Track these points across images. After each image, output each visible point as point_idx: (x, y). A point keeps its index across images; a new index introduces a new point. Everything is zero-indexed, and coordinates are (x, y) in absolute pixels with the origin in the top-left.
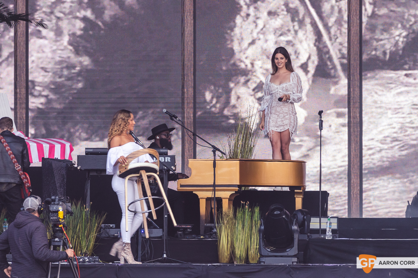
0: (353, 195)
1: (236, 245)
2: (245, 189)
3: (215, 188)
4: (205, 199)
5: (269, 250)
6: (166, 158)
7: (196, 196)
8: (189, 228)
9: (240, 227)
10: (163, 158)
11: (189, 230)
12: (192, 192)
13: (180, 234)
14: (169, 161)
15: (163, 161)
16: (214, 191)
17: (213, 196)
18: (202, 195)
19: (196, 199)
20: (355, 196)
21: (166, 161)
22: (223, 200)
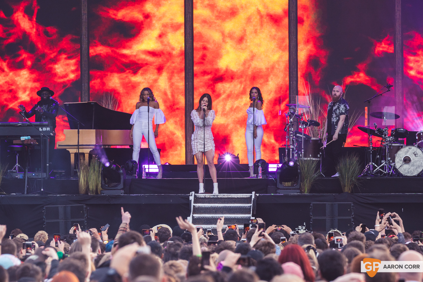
0: (188, 150)
1: (90, 183)
2: (108, 147)
3: (78, 147)
4: (74, 154)
5: (107, 186)
6: (47, 128)
7: (68, 151)
8: (63, 172)
9: (92, 171)
10: (45, 128)
11: (63, 173)
12: (66, 149)
13: (58, 176)
14: (49, 130)
15: (45, 130)
16: (78, 148)
17: (78, 152)
18: (72, 151)
19: (68, 154)
20: (189, 150)
21: (47, 130)
22: (85, 154)
